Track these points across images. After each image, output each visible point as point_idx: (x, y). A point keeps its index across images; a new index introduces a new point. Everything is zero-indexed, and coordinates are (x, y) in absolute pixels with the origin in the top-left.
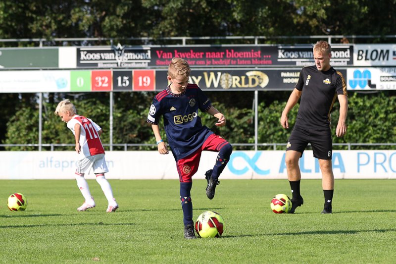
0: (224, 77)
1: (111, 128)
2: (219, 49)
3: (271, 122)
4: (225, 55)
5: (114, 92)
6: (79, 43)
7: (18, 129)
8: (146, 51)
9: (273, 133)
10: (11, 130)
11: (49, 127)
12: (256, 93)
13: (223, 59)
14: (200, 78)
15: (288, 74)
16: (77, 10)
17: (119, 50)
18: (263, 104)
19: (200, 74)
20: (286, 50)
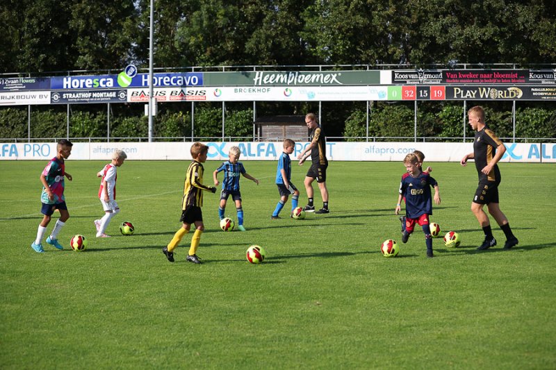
0: (492, 91)
1: (416, 125)
2: (489, 72)
3: (524, 121)
4: (493, 76)
5: (417, 101)
6: (393, 68)
7: (352, 125)
8: (439, 73)
9: (526, 130)
10: (348, 125)
11: (373, 124)
12: (514, 102)
13: (491, 79)
14: (476, 91)
15: (536, 90)
16: (392, 45)
17: (421, 72)
18: (519, 109)
19: (476, 88)
20: (535, 73)
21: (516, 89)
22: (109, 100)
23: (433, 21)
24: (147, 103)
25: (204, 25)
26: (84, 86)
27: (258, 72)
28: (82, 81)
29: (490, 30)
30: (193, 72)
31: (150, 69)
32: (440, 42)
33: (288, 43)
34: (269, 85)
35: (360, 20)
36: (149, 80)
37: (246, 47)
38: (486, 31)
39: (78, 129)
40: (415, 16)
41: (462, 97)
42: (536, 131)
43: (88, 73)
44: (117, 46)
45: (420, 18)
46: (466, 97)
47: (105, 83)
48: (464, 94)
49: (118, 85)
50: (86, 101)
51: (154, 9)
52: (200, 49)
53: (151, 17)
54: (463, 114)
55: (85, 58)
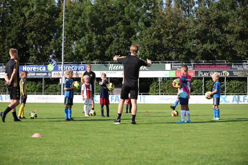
2: (214, 64)
3: (230, 86)
4: (216, 66)
6: (171, 63)
7: (153, 89)
8: (192, 65)
9: (231, 90)
10: (151, 89)
11: (162, 88)
12: (225, 78)
13: (215, 67)
14: (208, 73)
15: (235, 72)
16: (171, 53)
17: (184, 64)
18: (228, 81)
19: (208, 72)
20: (234, 65)
21: (226, 72)
22: (43, 77)
23: (189, 42)
24: (61, 78)
25: (87, 43)
26: (32, 70)
27: (111, 65)
28: (31, 68)
29: (215, 45)
30: (82, 64)
31: (62, 63)
32: (193, 51)
33: (124, 51)
34: (115, 70)
35: (157, 41)
36: (62, 68)
37: (106, 53)
38: (213, 46)
39: (29, 89)
40: (181, 40)
41: (202, 75)
42: (235, 91)
43: (34, 64)
44: (48, 52)
45: (183, 40)
46: (204, 75)
47: (42, 69)
48: (203, 74)
49: (48, 70)
50: (33, 77)
51: (64, 36)
52: (85, 54)
53: (63, 39)
54: (202, 83)
55: (33, 58)
